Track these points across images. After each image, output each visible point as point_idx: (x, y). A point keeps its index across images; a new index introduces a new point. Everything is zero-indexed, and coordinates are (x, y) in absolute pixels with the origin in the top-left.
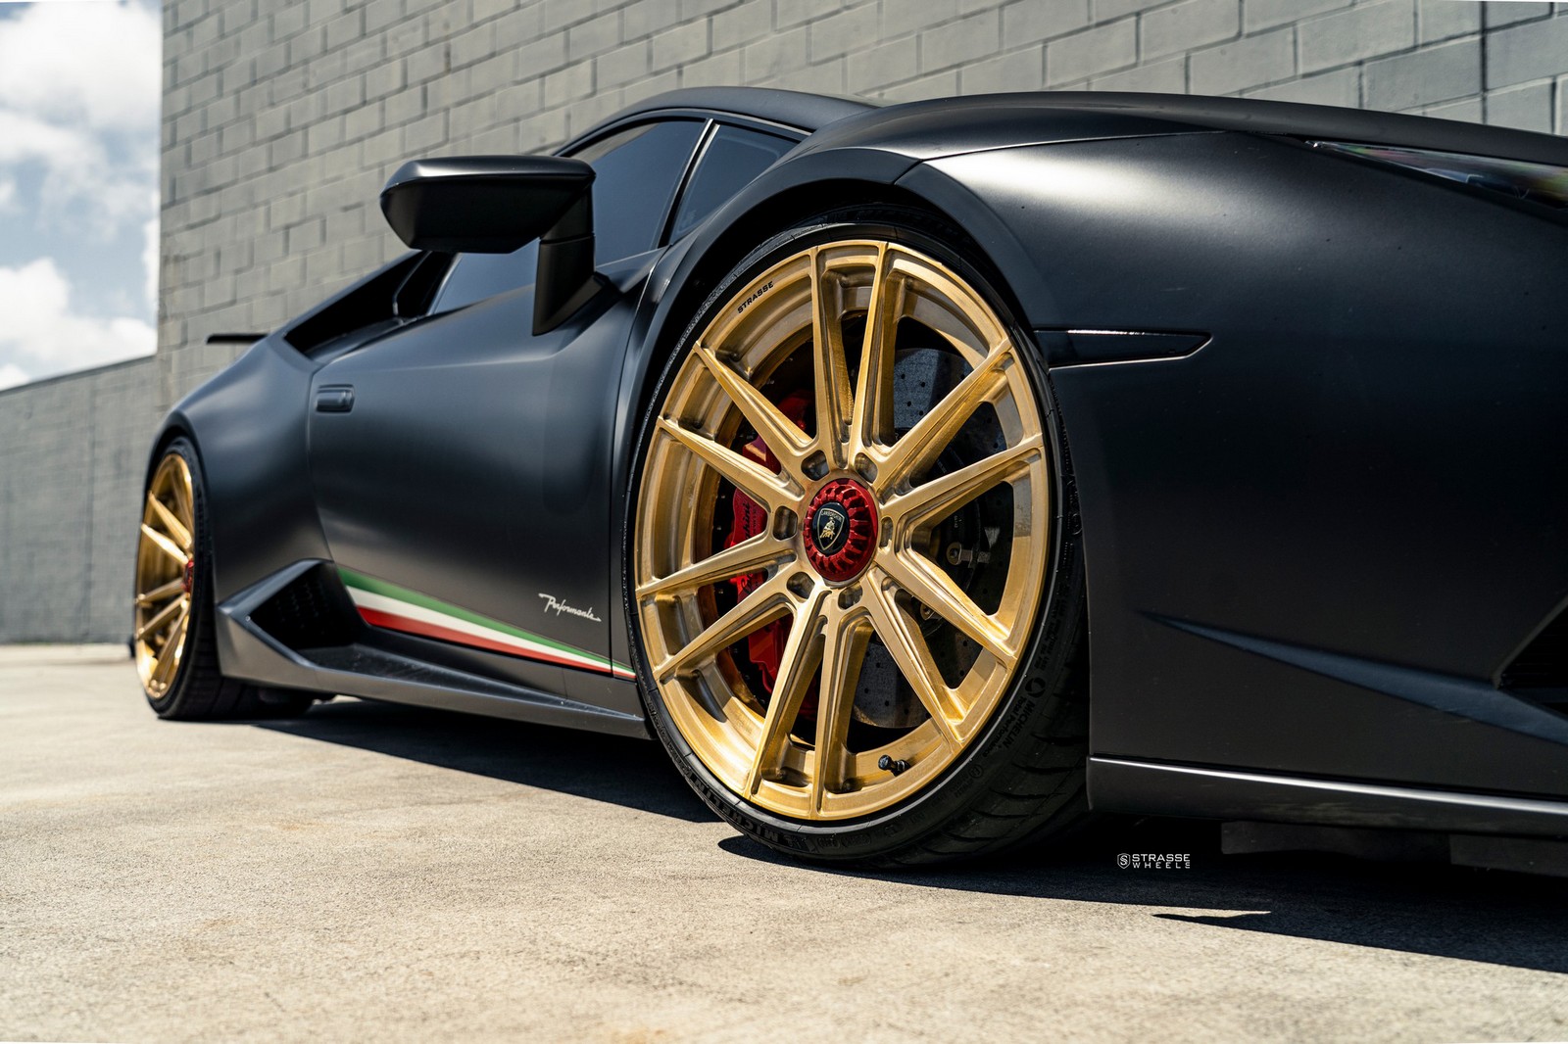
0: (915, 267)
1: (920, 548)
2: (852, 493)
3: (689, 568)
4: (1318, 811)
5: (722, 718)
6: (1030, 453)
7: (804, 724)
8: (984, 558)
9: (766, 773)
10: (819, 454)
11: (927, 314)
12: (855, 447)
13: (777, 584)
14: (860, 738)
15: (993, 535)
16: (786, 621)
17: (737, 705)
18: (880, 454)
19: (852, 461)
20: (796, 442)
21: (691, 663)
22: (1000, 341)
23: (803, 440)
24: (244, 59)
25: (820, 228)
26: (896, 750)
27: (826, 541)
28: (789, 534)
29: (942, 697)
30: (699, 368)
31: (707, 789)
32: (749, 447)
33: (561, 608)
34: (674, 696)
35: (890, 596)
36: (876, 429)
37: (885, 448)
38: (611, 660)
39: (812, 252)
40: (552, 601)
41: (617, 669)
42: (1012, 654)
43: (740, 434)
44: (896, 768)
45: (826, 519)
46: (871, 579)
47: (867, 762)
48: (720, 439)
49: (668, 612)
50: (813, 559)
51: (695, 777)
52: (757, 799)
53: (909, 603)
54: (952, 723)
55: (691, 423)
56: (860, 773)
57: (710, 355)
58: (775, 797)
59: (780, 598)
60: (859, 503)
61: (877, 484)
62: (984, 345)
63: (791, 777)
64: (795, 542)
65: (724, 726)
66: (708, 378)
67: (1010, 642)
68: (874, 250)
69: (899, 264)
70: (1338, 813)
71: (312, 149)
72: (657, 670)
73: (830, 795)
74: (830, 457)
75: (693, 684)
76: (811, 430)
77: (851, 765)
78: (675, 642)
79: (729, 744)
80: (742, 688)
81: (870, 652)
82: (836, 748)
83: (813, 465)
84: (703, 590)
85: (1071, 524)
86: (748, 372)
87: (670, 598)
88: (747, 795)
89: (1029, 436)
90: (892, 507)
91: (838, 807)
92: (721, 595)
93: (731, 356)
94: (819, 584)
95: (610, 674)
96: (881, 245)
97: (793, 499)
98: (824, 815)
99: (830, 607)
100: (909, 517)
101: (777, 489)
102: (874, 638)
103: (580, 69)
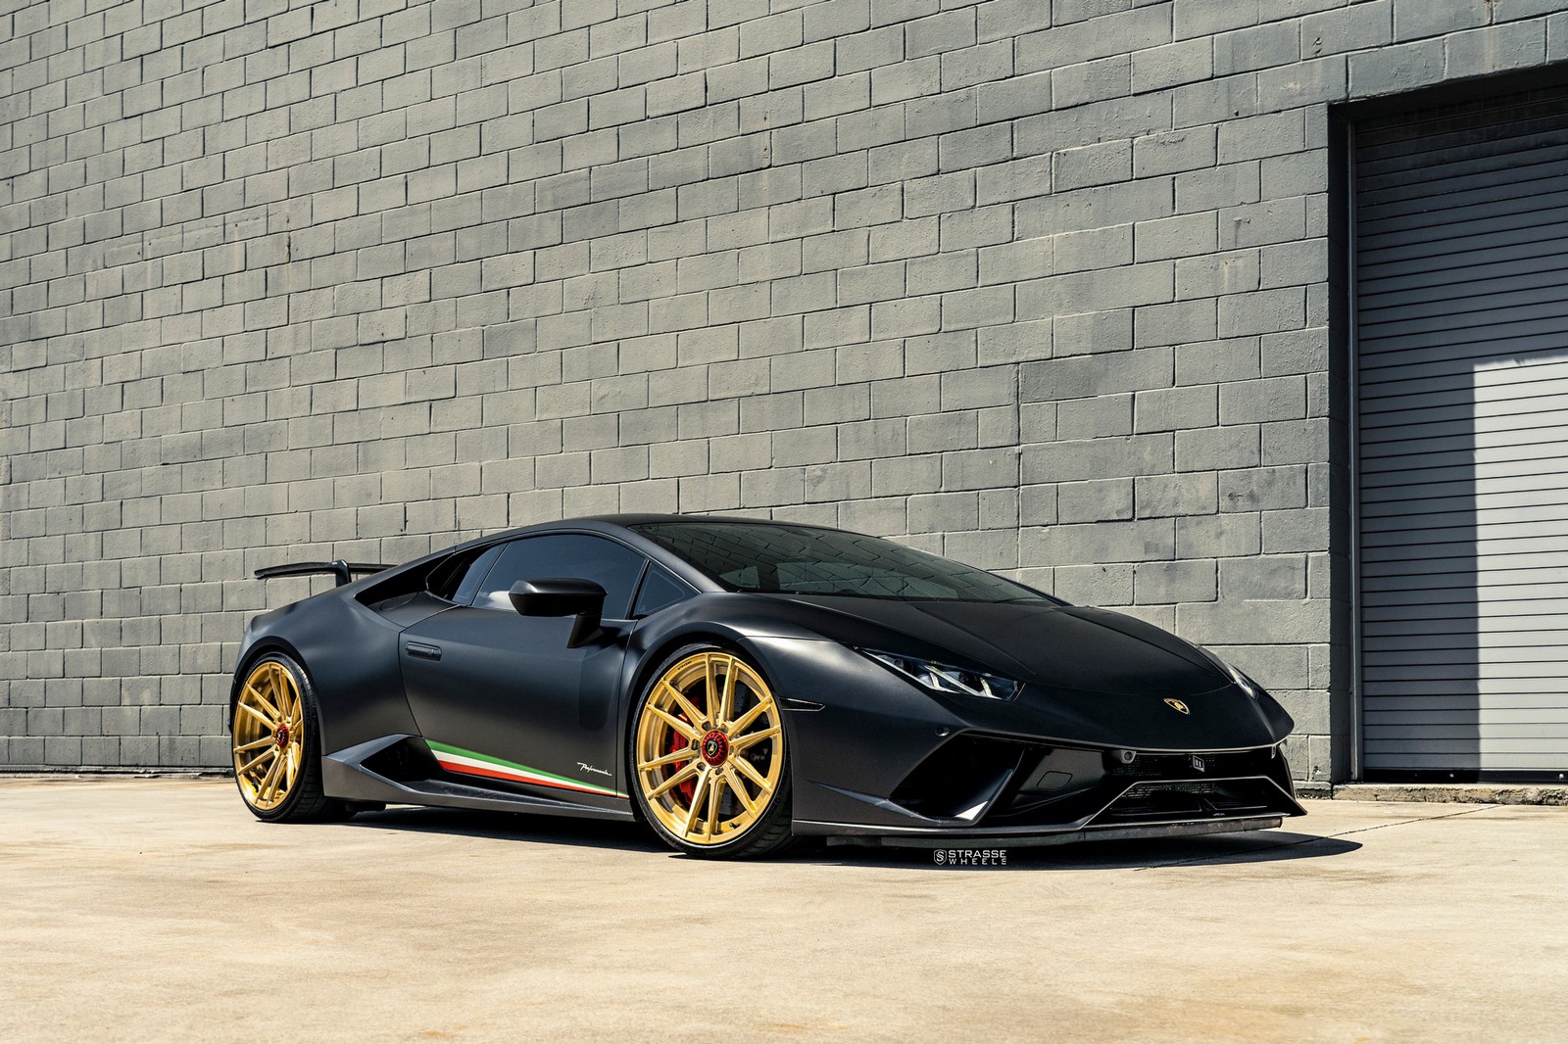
0: (741, 665)
1: (742, 756)
2: (719, 736)
3: (657, 759)
4: (848, 832)
5: (672, 812)
6: (777, 731)
7: (703, 814)
8: (763, 758)
9: (690, 830)
10: (708, 722)
11: (746, 681)
12: (720, 722)
13: (693, 765)
14: (722, 818)
15: (766, 751)
16: (695, 779)
17: (676, 807)
18: (730, 725)
19: (719, 726)
20: (700, 718)
21: (660, 793)
22: (769, 695)
23: (702, 717)
24: (73, 219)
25: (709, 646)
26: (735, 821)
27: (711, 752)
28: (696, 749)
29: (750, 804)
30: (662, 688)
31: (668, 836)
32: (680, 715)
33: (589, 769)
34: (654, 805)
35: (733, 771)
36: (728, 716)
37: (731, 723)
38: (616, 790)
39: (706, 654)
40: (585, 766)
41: (619, 794)
42: (772, 791)
43: (676, 711)
44: (735, 827)
45: (711, 745)
46: (726, 766)
47: (725, 825)
48: (669, 712)
49: (650, 774)
50: (706, 758)
51: (663, 832)
52: (686, 839)
53: (739, 774)
54: (753, 812)
55: (659, 706)
56: (722, 829)
57: (667, 683)
58: (693, 837)
59: (694, 771)
60: (722, 740)
61: (728, 734)
62: (764, 695)
63: (698, 831)
64: (699, 752)
65: (673, 815)
66: (666, 690)
67: (771, 787)
68: (729, 658)
69: (736, 664)
70: (853, 833)
71: (148, 314)
72: (647, 796)
73: (712, 836)
74: (712, 724)
75: (660, 800)
76: (705, 713)
77: (719, 826)
78: (653, 787)
79: (674, 821)
80: (678, 801)
81: (726, 788)
82: (715, 821)
83: (706, 726)
84: (663, 767)
85: (788, 753)
86: (681, 689)
87: (650, 769)
88: (683, 837)
89: (776, 725)
90: (733, 742)
91: (716, 839)
92: (669, 770)
93: (674, 684)
94: (708, 767)
95: (616, 796)
96: (731, 657)
97: (698, 737)
98: (711, 842)
99: (712, 774)
100: (739, 747)
101: (693, 734)
102: (727, 785)
103: (417, 277)
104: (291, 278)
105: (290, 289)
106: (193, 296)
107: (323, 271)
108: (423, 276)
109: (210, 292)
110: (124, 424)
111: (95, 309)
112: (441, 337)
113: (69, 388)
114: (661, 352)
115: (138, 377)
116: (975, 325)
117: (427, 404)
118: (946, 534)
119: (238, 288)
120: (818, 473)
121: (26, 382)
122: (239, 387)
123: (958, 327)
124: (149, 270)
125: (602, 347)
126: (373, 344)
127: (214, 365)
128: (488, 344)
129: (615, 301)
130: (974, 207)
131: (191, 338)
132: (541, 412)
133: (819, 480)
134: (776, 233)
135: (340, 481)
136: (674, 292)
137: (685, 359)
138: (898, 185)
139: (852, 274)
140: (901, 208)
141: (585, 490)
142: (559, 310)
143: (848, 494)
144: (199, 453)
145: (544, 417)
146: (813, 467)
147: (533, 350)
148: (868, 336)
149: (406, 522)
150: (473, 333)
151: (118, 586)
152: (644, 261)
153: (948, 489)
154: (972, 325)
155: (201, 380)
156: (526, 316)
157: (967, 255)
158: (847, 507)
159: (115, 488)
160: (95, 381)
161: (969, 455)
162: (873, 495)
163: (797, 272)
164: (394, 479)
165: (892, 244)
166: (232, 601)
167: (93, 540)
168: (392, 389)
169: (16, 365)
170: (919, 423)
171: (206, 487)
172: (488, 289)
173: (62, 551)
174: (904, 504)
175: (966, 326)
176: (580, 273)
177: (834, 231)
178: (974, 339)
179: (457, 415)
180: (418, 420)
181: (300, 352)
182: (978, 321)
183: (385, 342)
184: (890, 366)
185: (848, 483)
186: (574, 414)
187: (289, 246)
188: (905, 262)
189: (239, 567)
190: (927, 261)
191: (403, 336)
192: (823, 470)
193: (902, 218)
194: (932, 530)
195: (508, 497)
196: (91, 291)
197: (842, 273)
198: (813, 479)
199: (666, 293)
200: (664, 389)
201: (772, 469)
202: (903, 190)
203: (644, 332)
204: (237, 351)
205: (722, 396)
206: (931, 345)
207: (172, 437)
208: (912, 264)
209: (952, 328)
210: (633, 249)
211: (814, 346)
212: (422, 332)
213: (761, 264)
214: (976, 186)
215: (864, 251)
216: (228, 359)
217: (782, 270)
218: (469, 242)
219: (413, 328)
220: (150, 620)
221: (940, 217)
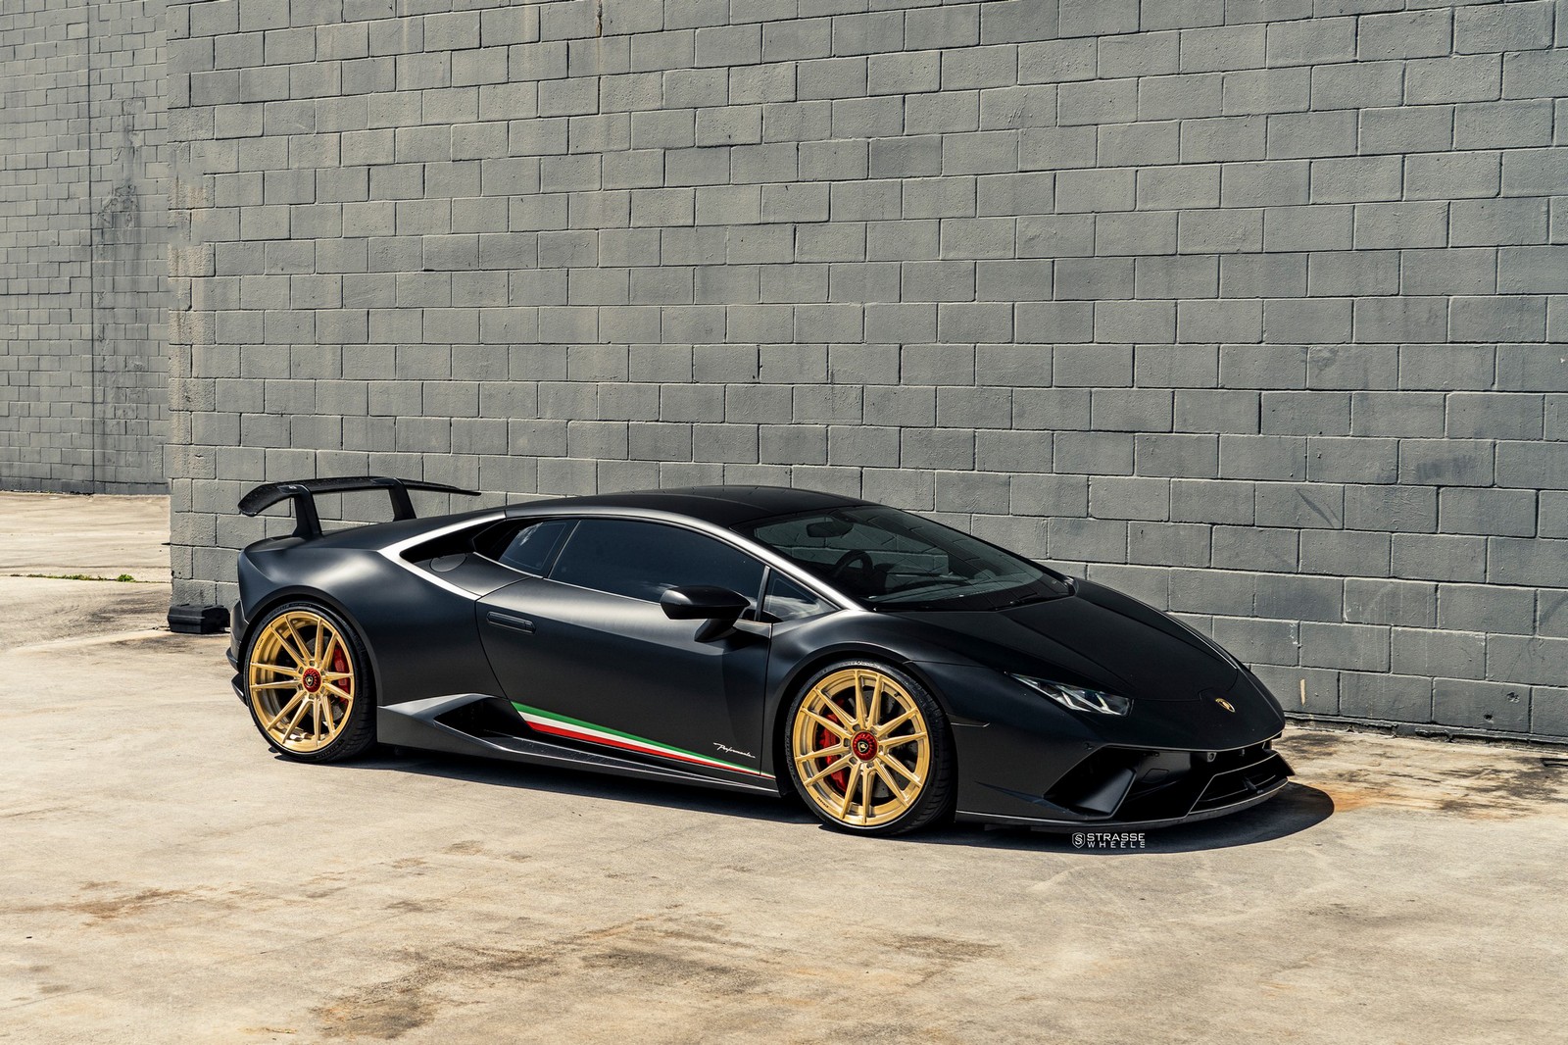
33: (728, 750)
71: (404, 84)
103: (778, 70)
104: (602, 55)
105: (601, 70)
106: (464, 66)
107: (648, 51)
108: (785, 71)
109: (493, 64)
110: (375, 215)
111: (330, 74)
112: (811, 147)
113: (295, 166)
114: (1114, 188)
115: (391, 160)
116: (1547, 192)
117: (790, 228)
118: (1498, 441)
119: (528, 61)
120: (1326, 354)
121: (234, 154)
122: (531, 184)
123: (1525, 192)
124: (405, 29)
125: (1034, 177)
126: (716, 147)
127: (496, 155)
128: (877, 160)
129: (1053, 121)
130: (1551, 47)
131: (464, 119)
132: (948, 248)
133: (1327, 363)
134: (1276, 56)
135: (669, 310)
136: (1133, 117)
137: (1145, 202)
138: (1447, 11)
139: (1380, 116)
140: (1449, 40)
141: (1005, 348)
142: (974, 127)
143: (1367, 383)
144: (474, 261)
145: (951, 255)
146: (1319, 347)
147: (936, 173)
148: (1399, 194)
149: (759, 368)
150: (855, 145)
151: (364, 413)
152: (1092, 76)
153: (1502, 388)
154: (1542, 192)
155: (477, 171)
156: (927, 131)
157: (1540, 105)
158: (1364, 398)
159: (359, 294)
160: (331, 161)
161: (1534, 349)
162: (1400, 387)
163: (1304, 106)
164: (742, 311)
165: (1436, 84)
166: (522, 443)
167: (329, 355)
168: (744, 204)
169: (220, 131)
170: (1466, 305)
171: (485, 302)
172: (877, 92)
173: (286, 363)
174: (1442, 402)
175: (1535, 192)
176: (1004, 84)
177: (1356, 61)
178: (1545, 209)
179: (835, 243)
180: (778, 245)
181: (615, 148)
182: (1551, 188)
183: (732, 146)
184: (1426, 230)
185: (1366, 370)
186: (991, 255)
187: (600, 16)
188: (1453, 109)
189: (530, 404)
190: (1483, 109)
191: (758, 140)
192: (1332, 351)
193: (1451, 52)
194: (1479, 435)
195: (901, 348)
196: (325, 48)
197: (1366, 113)
198: (1318, 361)
199: (1120, 118)
200: (1115, 234)
201: (1263, 345)
202: (1453, 18)
203: (1092, 164)
204: (527, 141)
205: (1197, 249)
206: (1486, 212)
207: (437, 238)
208: (1462, 110)
209: (1515, 193)
210: (1078, 60)
211: (1325, 199)
212: (782, 138)
213: (1256, 93)
214: (1554, 22)
215: (1397, 90)
216: (512, 150)
217: (1282, 103)
218: (851, 33)
219: (771, 132)
220: (409, 458)
221: (1503, 55)
